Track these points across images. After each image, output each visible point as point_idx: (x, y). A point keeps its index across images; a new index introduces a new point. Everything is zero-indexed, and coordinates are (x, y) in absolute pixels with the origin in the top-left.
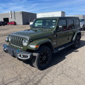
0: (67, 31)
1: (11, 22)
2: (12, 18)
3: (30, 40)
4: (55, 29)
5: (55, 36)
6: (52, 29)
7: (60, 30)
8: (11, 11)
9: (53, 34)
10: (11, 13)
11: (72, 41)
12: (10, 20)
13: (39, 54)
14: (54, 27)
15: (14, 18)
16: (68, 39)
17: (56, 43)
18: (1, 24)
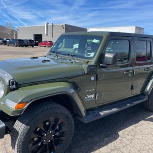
0: (131, 68)
1: (45, 41)
2: (47, 35)
3: (10, 85)
4: (94, 60)
5: (93, 78)
6: (87, 60)
7: (108, 65)
8: (48, 23)
9: (86, 72)
10: (47, 26)
11: (143, 93)
12: (44, 39)
13: (29, 127)
14: (92, 55)
15: (51, 35)
16: (132, 88)
17: (93, 96)
18: (28, 43)
